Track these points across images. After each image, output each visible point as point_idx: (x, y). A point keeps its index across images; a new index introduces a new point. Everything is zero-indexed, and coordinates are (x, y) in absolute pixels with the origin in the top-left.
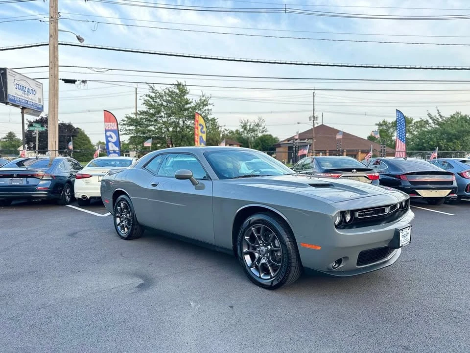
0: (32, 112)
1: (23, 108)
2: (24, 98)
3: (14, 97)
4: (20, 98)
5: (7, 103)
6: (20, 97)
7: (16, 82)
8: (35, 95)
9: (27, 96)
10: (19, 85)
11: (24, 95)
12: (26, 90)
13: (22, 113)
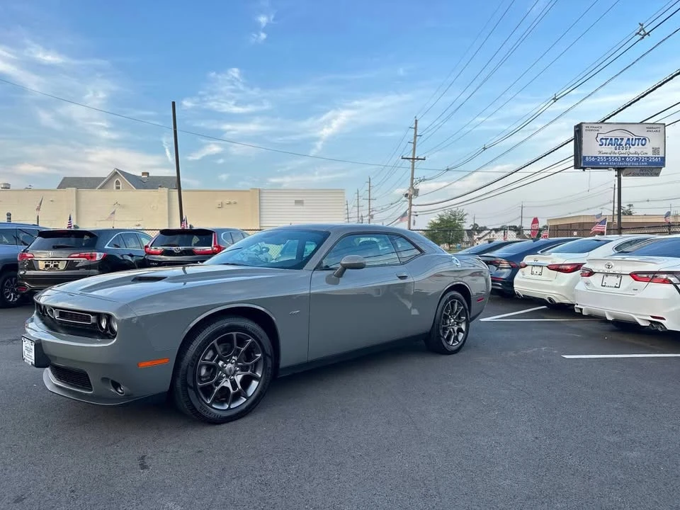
0: (638, 171)
1: (620, 170)
2: (617, 155)
3: (595, 157)
4: (608, 157)
5: (584, 169)
6: (608, 155)
7: (600, 136)
8: (643, 145)
9: (624, 151)
10: (606, 139)
11: (617, 151)
12: (624, 143)
13: (619, 176)
